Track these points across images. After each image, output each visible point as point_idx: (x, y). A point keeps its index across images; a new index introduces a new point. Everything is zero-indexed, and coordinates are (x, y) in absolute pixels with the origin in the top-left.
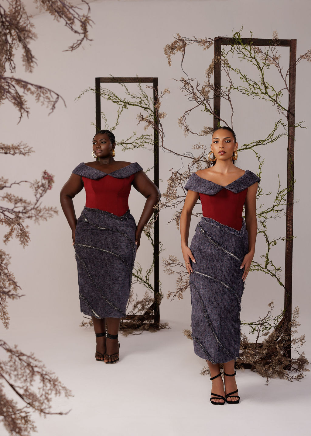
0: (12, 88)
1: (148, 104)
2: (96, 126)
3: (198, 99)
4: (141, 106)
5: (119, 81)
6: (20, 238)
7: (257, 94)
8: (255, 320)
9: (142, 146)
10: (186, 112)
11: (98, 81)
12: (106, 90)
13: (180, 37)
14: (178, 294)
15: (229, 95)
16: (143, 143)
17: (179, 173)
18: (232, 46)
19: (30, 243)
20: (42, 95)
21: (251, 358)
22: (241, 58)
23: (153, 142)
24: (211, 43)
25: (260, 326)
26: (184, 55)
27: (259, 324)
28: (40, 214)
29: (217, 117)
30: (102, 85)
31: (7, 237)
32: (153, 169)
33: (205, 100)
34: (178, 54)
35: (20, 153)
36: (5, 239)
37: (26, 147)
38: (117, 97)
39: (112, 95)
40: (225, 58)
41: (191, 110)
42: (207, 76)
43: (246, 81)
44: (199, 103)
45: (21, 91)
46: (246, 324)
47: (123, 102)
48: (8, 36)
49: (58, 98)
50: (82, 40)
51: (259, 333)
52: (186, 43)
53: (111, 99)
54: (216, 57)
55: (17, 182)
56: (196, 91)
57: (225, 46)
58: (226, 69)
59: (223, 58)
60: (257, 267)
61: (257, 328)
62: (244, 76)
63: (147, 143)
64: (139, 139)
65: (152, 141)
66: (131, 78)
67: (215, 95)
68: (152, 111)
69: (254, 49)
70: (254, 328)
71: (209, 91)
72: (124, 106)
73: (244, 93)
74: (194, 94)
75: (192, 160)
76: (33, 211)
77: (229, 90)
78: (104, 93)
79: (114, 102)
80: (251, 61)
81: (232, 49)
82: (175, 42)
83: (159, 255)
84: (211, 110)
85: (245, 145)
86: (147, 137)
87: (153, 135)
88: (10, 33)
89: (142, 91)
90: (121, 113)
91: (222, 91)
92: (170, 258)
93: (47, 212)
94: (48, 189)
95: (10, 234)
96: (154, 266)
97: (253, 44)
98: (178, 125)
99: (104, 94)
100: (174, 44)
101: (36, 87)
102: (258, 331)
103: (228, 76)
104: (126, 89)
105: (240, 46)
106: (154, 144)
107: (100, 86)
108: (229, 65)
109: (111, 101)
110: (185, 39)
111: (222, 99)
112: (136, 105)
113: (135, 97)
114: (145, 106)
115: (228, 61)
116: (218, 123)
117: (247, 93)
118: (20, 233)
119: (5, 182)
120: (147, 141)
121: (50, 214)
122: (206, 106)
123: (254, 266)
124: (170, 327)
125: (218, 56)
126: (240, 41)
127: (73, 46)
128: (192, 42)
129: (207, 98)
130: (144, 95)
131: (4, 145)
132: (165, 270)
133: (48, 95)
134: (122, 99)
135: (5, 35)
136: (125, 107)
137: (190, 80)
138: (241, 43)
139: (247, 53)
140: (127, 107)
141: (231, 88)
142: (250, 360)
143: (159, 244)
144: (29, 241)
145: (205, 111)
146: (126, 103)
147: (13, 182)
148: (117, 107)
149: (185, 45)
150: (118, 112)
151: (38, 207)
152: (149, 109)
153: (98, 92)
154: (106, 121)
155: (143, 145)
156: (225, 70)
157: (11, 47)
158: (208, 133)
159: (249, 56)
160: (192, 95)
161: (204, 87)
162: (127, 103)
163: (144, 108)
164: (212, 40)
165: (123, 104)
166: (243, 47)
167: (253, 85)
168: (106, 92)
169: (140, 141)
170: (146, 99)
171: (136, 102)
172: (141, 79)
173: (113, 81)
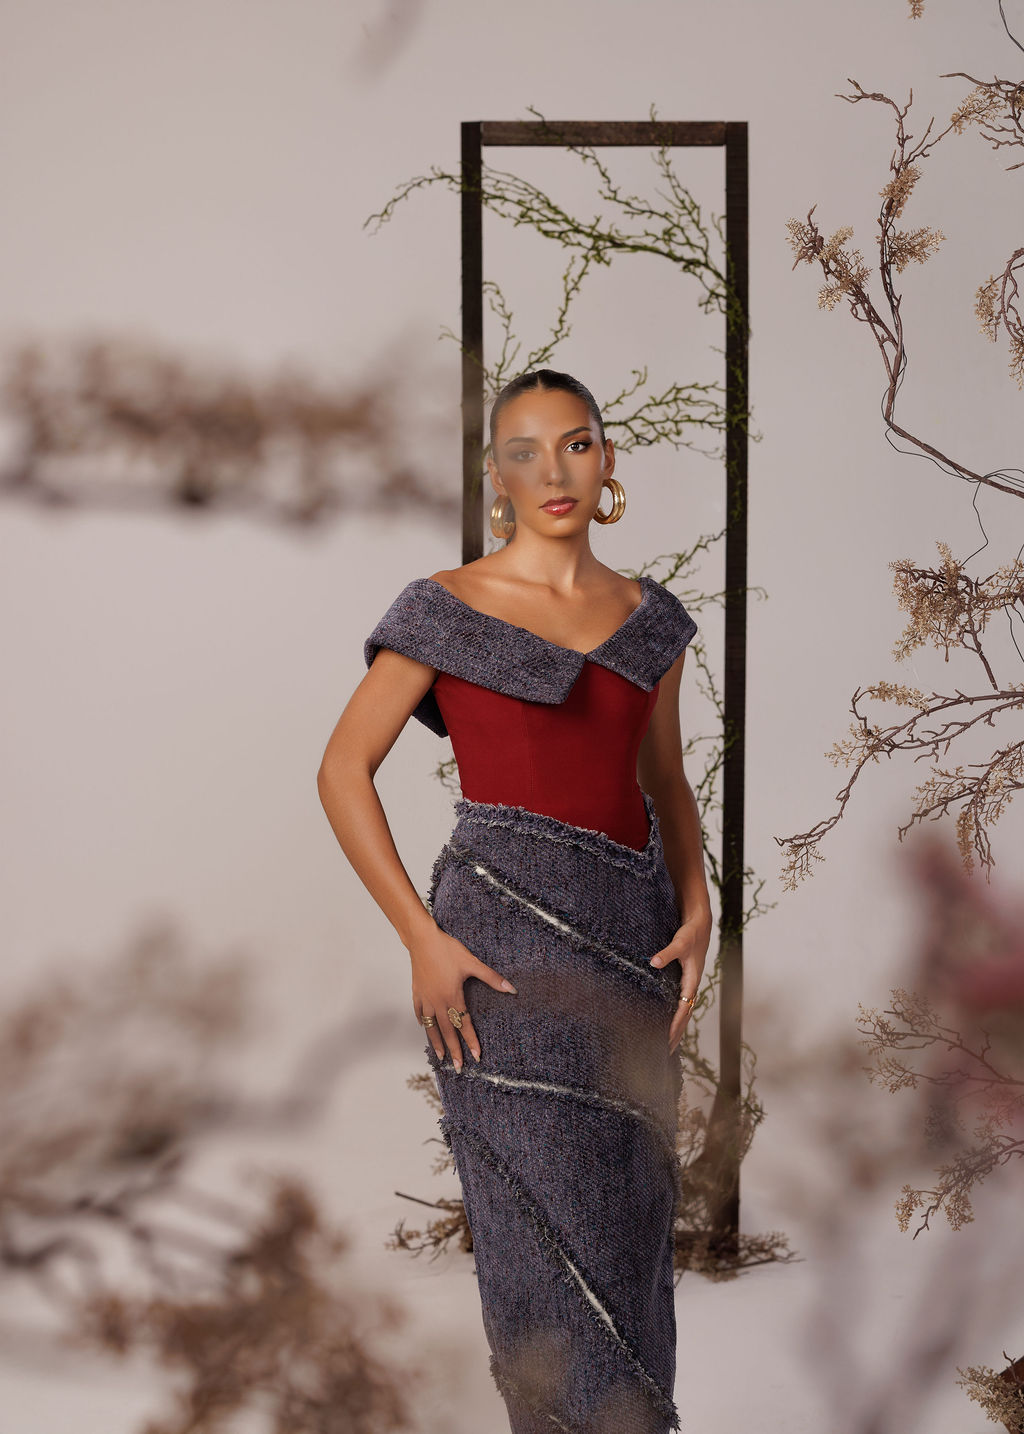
1: (702, 243)
2: (460, 345)
4: (670, 255)
5: (567, 138)
9: (672, 436)
11: (474, 137)
12: (509, 180)
16: (676, 422)
23: (722, 417)
30: (490, 155)
32: (723, 539)
38: (558, 212)
39: (536, 204)
47: (589, 235)
53: (532, 221)
63: (694, 421)
64: (661, 403)
65: (717, 414)
66: (626, 123)
68: (718, 275)
72: (594, 252)
78: (499, 193)
79: (546, 233)
83: (742, 928)
86: (697, 395)
87: (723, 384)
89: (675, 183)
90: (579, 286)
96: (718, 978)
99: (500, 197)
104: (603, 174)
106: (724, 425)
107: (479, 162)
109: (532, 227)
112: (645, 248)
113: (643, 212)
114: (687, 253)
120: (697, 413)
124: (791, 1255)
130: (682, 202)
134: (585, 220)
136: (600, 259)
140: (606, 259)
143: (745, 879)
146: (599, 237)
148: (561, 257)
150: (565, 278)
152: (706, 265)
153: (473, 189)
154: (506, 322)
155: (678, 433)
162: (605, 240)
163: (683, 264)
165: (589, 242)
168: (509, 187)
169: (665, 414)
170: (693, 221)
171: (647, 234)
172: (670, 132)
173: (543, 137)
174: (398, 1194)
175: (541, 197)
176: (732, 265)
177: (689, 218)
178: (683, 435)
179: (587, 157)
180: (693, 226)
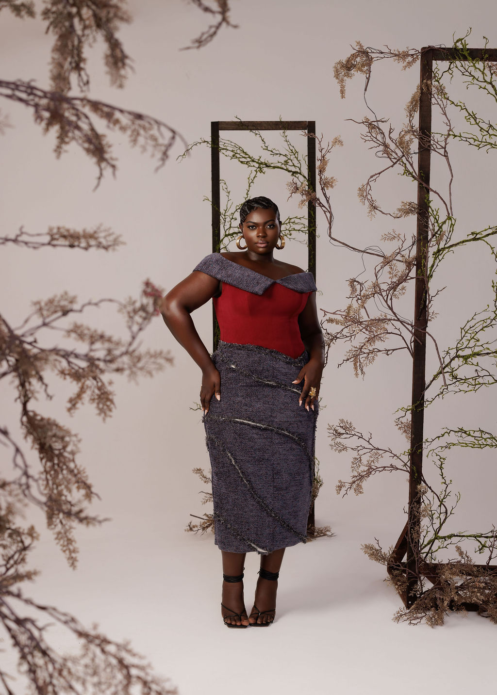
0: (83, 119)
1: (299, 165)
2: (211, 203)
3: (392, 155)
4: (287, 170)
5: (250, 127)
6: (98, 404)
7: (494, 146)
8: (485, 530)
9: (288, 236)
10: (372, 177)
11: (216, 127)
12: (229, 143)
13: (361, 46)
14: (354, 486)
15: (445, 147)
16: (290, 231)
17: (358, 282)
18: (450, 63)
19: (115, 413)
20: (142, 132)
21: (479, 594)
22: (467, 83)
23: (306, 229)
24: (415, 56)
25: (495, 541)
26: (368, 79)
27: (492, 537)
28: (140, 365)
29: (424, 185)
30: (222, 133)
31: (73, 402)
33: (403, 156)
34: (358, 78)
35: (99, 245)
36: (69, 405)
37: (110, 235)
38: (247, 154)
39: (239, 151)
40: (439, 83)
41: (379, 174)
42: (409, 115)
43: (475, 123)
44: (395, 161)
45: (100, 125)
46: (470, 536)
47: (258, 163)
48: (76, 21)
49: (173, 138)
50: (218, 26)
51: (492, 552)
52: (372, 58)
54: (425, 81)
55: (94, 301)
56: (388, 141)
57: (439, 62)
58: (440, 102)
59: (437, 83)
60: (489, 442)
61: (488, 544)
62: (472, 114)
63: (296, 230)
65: (304, 228)
66: (271, 122)
67: (420, 147)
68: (305, 177)
69: (490, 67)
70: (483, 543)
71: (411, 140)
72: (259, 169)
73: (471, 144)
74: (386, 146)
75: (382, 259)
76: (126, 359)
77: (446, 139)
78: (225, 148)
79: (242, 162)
80: (485, 88)
81: (449, 68)
82: (353, 55)
84: (414, 174)
85: (473, 233)
86: (297, 221)
87: (307, 216)
88: (79, 14)
89: (289, 144)
90: (254, 181)
91: (434, 141)
92: (341, 425)
93: (153, 360)
94: (153, 315)
95: (79, 396)
97: (489, 59)
98: (358, 199)
100: (352, 59)
101: (131, 117)
102: (491, 548)
103: (445, 114)
104: (263, 141)
105: (466, 62)
106: (307, 232)
107: (218, 136)
108: (446, 96)
109: (236, 160)
110: (370, 51)
111: (433, 155)
112: (278, 167)
113: (277, 154)
114: (293, 169)
115: (444, 88)
116: (426, 196)
117: (477, 143)
118: (97, 395)
119: (71, 302)
120: (297, 227)
121: (159, 364)
122: (406, 167)
123: (485, 440)
124: (332, 534)
125: (427, 80)
126: (466, 53)
127: (201, 38)
128: (382, 55)
129: (408, 153)
130: (292, 150)
131: (68, 231)
132: (333, 444)
133: (155, 132)
134: (256, 158)
135: (70, 16)
136: (261, 171)
137: (379, 121)
138: (468, 57)
139: (478, 74)
140: (263, 171)
141: (449, 135)
142: (478, 598)
144: (114, 410)
145: (404, 174)
146: (262, 163)
147: (86, 301)
148: (247, 171)
149: (369, 61)
150: (248, 178)
151: (134, 351)
152: (300, 173)
153: (215, 146)
154: (228, 194)
155: (290, 235)
156: (438, 104)
157: (80, 42)
158: (409, 213)
159: (481, 79)
160: (382, 148)
161: (403, 133)
162: (263, 164)
163: (292, 173)
164: (417, 52)
165: (257, 165)
166: (472, 64)
167: (487, 130)
168: (229, 145)
169: (285, 228)
170: (296, 157)
171: (279, 162)
172: (287, 125)
173: (241, 127)
174: (191, 515)
175: (241, 149)
176: (310, 173)
177: (294, 156)
178: (292, 236)
179: (257, 134)
180: (295, 159)
